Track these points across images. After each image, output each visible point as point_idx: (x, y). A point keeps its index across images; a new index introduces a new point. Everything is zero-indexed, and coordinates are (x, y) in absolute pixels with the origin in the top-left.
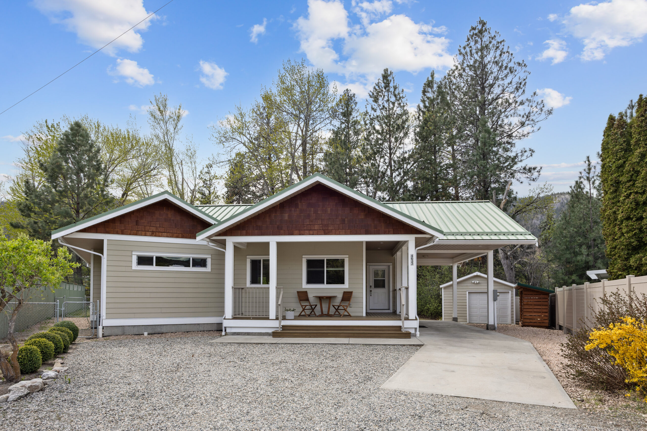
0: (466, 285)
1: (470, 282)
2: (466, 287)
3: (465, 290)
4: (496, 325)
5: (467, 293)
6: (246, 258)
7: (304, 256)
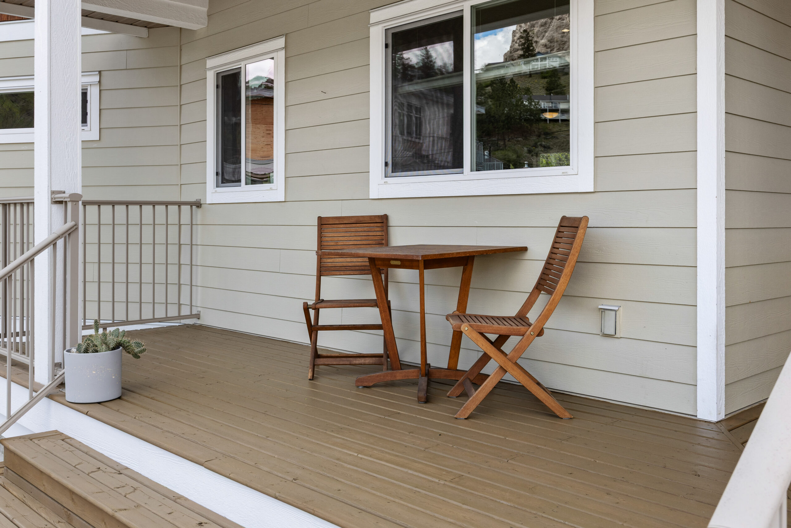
6: (205, 70)
7: (375, 16)
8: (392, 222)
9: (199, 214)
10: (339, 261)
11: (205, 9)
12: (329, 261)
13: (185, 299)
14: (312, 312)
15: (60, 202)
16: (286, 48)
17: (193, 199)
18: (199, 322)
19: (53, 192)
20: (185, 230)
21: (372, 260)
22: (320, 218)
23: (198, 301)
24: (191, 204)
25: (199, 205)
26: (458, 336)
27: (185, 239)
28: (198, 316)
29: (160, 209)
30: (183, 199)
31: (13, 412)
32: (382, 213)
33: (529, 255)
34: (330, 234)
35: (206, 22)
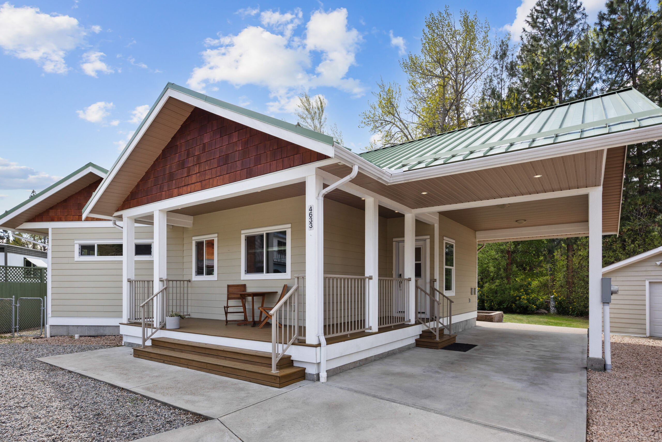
0: (643, 269)
1: (653, 263)
2: (644, 274)
3: (643, 278)
4: (609, 361)
5: (647, 283)
6: (192, 240)
7: (243, 232)
8: (247, 286)
9: (189, 284)
10: (233, 296)
11: (192, 222)
12: (230, 296)
13: (185, 310)
14: (226, 308)
15: (162, 281)
16: (218, 237)
17: (188, 279)
18: (189, 317)
19: (160, 278)
20: (186, 289)
21: (241, 295)
22: (228, 285)
23: (189, 311)
24: (187, 281)
25: (189, 281)
26: (261, 312)
27: (186, 292)
28: (189, 315)
29: (175, 282)
30: (184, 279)
31: (153, 332)
32: (244, 284)
33: (278, 294)
34: (231, 289)
35: (192, 226)
